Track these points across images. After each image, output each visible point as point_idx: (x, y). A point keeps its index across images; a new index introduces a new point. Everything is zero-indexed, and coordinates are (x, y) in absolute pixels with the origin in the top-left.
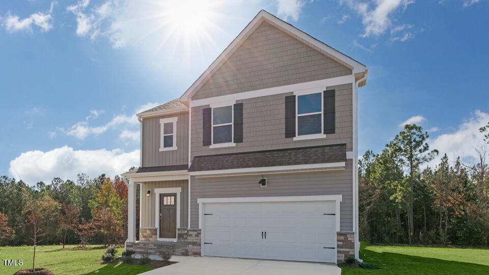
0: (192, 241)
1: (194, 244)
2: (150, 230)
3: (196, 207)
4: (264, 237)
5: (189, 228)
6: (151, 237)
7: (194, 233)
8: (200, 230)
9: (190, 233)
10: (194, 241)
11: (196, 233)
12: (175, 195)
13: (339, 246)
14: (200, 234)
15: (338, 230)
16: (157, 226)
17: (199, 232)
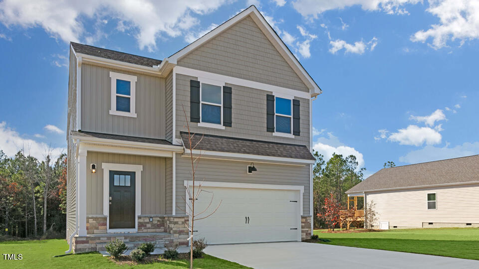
0: (178, 230)
1: (180, 232)
2: (95, 219)
3: (182, 189)
4: (247, 222)
5: (174, 214)
6: (97, 228)
7: (181, 221)
8: (188, 217)
9: (176, 220)
10: (181, 229)
11: (183, 220)
12: (133, 175)
13: (302, 227)
14: (188, 220)
15: (302, 214)
16: (106, 212)
17: (186, 219)
